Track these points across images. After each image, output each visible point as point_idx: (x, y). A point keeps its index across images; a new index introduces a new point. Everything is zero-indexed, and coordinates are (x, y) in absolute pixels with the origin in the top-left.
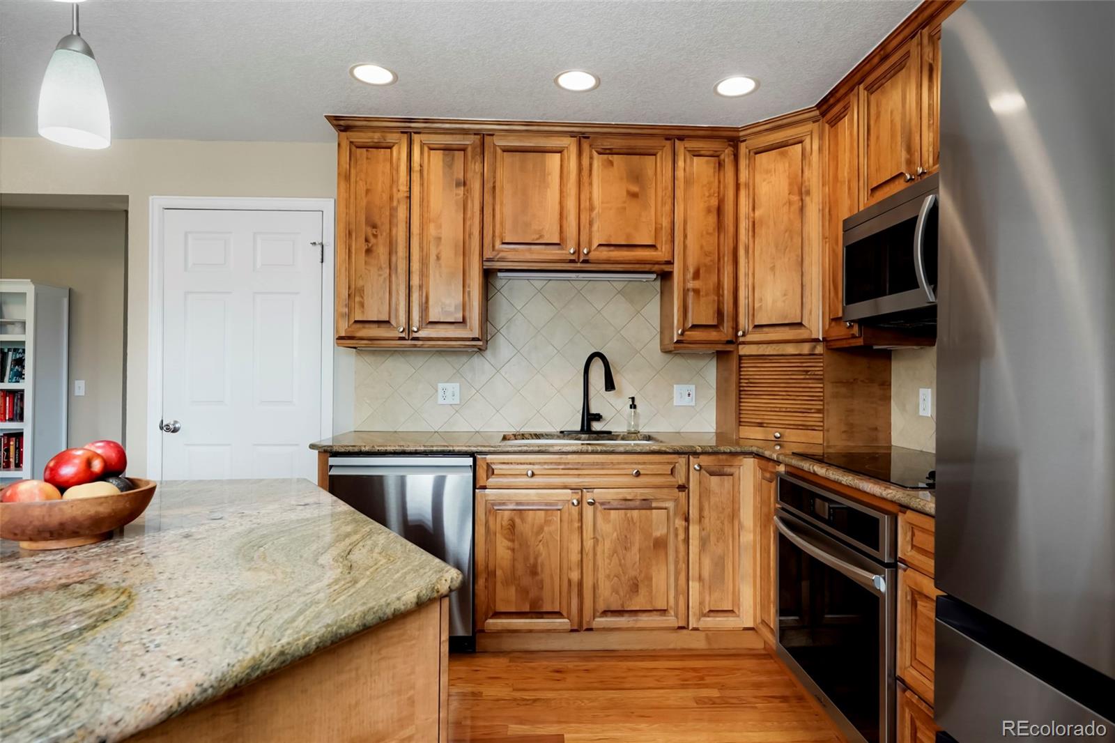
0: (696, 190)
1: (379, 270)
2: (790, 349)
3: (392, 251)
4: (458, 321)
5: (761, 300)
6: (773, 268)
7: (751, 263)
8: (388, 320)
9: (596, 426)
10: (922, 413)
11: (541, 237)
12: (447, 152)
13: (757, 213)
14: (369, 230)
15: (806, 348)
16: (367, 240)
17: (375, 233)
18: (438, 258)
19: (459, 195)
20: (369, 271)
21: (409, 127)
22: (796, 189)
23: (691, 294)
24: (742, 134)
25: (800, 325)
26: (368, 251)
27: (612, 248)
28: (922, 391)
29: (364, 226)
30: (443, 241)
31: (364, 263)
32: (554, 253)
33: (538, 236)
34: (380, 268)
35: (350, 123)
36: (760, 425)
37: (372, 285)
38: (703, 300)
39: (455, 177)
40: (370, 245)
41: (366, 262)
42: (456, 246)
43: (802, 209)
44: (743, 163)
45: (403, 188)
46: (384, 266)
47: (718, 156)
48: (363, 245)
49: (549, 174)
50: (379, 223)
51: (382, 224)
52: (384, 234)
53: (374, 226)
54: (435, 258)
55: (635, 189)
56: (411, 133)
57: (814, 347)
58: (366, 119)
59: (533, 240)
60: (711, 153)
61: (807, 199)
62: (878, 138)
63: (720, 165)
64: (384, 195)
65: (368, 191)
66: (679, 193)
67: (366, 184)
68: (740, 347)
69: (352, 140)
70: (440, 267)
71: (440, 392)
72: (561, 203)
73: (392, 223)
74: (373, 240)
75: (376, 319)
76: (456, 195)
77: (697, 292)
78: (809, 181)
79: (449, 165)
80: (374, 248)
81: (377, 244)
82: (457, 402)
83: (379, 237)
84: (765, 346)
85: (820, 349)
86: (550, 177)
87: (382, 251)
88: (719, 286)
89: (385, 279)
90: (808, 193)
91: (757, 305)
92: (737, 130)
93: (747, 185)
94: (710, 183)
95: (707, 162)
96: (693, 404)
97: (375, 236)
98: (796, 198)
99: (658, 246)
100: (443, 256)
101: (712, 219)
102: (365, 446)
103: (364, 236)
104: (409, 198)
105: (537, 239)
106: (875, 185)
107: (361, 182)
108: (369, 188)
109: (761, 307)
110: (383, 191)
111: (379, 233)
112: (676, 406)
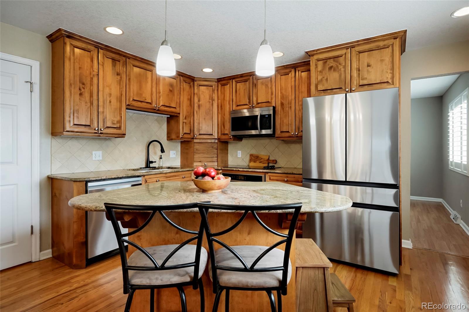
0: (185, 92)
1: (85, 103)
2: (209, 141)
3: (91, 96)
4: (118, 127)
5: (201, 127)
6: (205, 119)
7: (198, 116)
8: (89, 124)
9: (151, 165)
10: (238, 156)
11: (146, 99)
12: (113, 60)
13: (200, 103)
14: (81, 86)
15: (213, 141)
16: (80, 89)
17: (84, 87)
18: (110, 102)
19: (118, 78)
20: (81, 103)
21: (99, 46)
22: (211, 99)
23: (184, 123)
24: (195, 79)
25: (212, 135)
26: (81, 94)
27: (165, 107)
28: (238, 152)
29: (78, 83)
30: (112, 95)
31: (78, 99)
32: (148, 106)
33: (144, 99)
34: (86, 103)
35: (71, 35)
36: (200, 162)
37: (83, 110)
38: (187, 125)
39: (116, 71)
40: (81, 92)
41: (79, 99)
42: (117, 98)
43: (212, 104)
44: (196, 87)
45: (96, 71)
46: (88, 102)
47: (190, 84)
48: (78, 91)
49: (148, 78)
50: (85, 83)
51: (87, 84)
52: (88, 88)
53: (83, 84)
54: (109, 101)
55: (171, 89)
56: (98, 48)
57: (215, 141)
58: (80, 37)
59: (143, 100)
60: (188, 82)
61: (214, 102)
62: (239, 94)
63: (191, 86)
64: (87, 72)
65: (80, 68)
66: (182, 93)
67: (79, 64)
68: (194, 140)
69: (71, 43)
70: (111, 105)
71: (94, 155)
72: (151, 89)
73: (91, 84)
74: (83, 90)
75: (84, 124)
76: (117, 78)
77: (186, 123)
78: (214, 97)
79: (114, 65)
80: (83, 93)
81: (85, 92)
82: (101, 159)
83: (86, 88)
84: (202, 140)
85: (216, 141)
86: (148, 79)
87: (87, 95)
88: (190, 122)
89: (88, 107)
90: (214, 100)
91: (200, 128)
92: (195, 77)
93: (197, 94)
94: (188, 91)
95: (188, 85)
96: (175, 157)
97: (84, 88)
98: (211, 101)
99: (177, 108)
100: (112, 101)
101: (189, 102)
102: (103, 177)
103: (78, 87)
104: (98, 75)
105: (144, 100)
106: (238, 104)
107: (76, 63)
108: (81, 66)
109: (201, 129)
110: (87, 70)
111: (85, 87)
112: (172, 158)
